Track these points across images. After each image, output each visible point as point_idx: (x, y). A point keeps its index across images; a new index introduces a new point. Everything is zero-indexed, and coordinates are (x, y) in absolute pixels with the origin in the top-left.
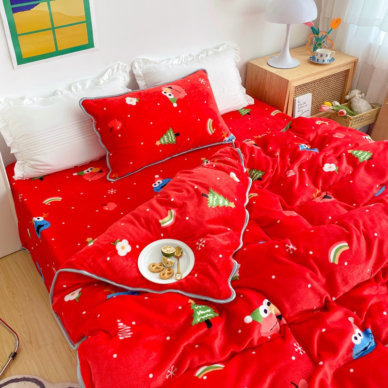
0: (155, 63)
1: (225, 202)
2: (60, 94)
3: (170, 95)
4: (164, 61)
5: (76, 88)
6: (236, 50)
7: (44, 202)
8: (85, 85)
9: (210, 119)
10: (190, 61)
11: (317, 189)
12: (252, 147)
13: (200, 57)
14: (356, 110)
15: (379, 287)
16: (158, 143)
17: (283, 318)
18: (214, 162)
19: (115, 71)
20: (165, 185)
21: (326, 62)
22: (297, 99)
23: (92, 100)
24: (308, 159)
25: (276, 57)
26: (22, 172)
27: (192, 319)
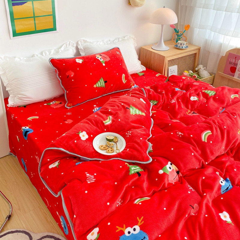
0: (90, 43)
2: (36, 56)
3: (101, 59)
4: (95, 42)
5: (46, 54)
7: (28, 119)
8: (51, 52)
9: (124, 74)
10: (109, 44)
11: (188, 110)
12: (149, 89)
13: (115, 42)
14: (202, 76)
16: (95, 86)
17: (180, 173)
19: (68, 46)
21: (184, 48)
22: (170, 68)
23: (56, 60)
24: (181, 95)
25: (156, 45)
26: (13, 102)
27: (129, 171)
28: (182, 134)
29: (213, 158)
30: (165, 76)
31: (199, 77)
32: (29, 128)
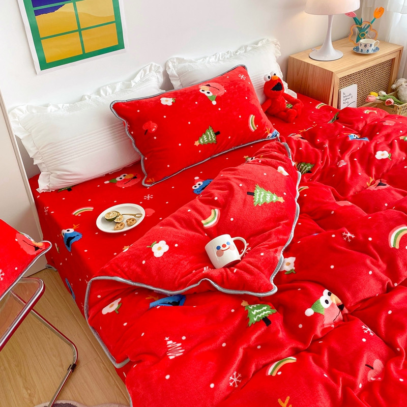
1: (273, 198)
3: (208, 93)
8: (115, 88)
9: (252, 115)
10: (227, 58)
11: (371, 178)
12: (299, 141)
16: (197, 143)
18: (259, 157)
19: (148, 72)
20: (206, 186)
21: (370, 52)
22: (342, 91)
23: (124, 103)
24: (358, 148)
27: (248, 319)
28: (353, 236)
30: (333, 107)
31: (398, 101)
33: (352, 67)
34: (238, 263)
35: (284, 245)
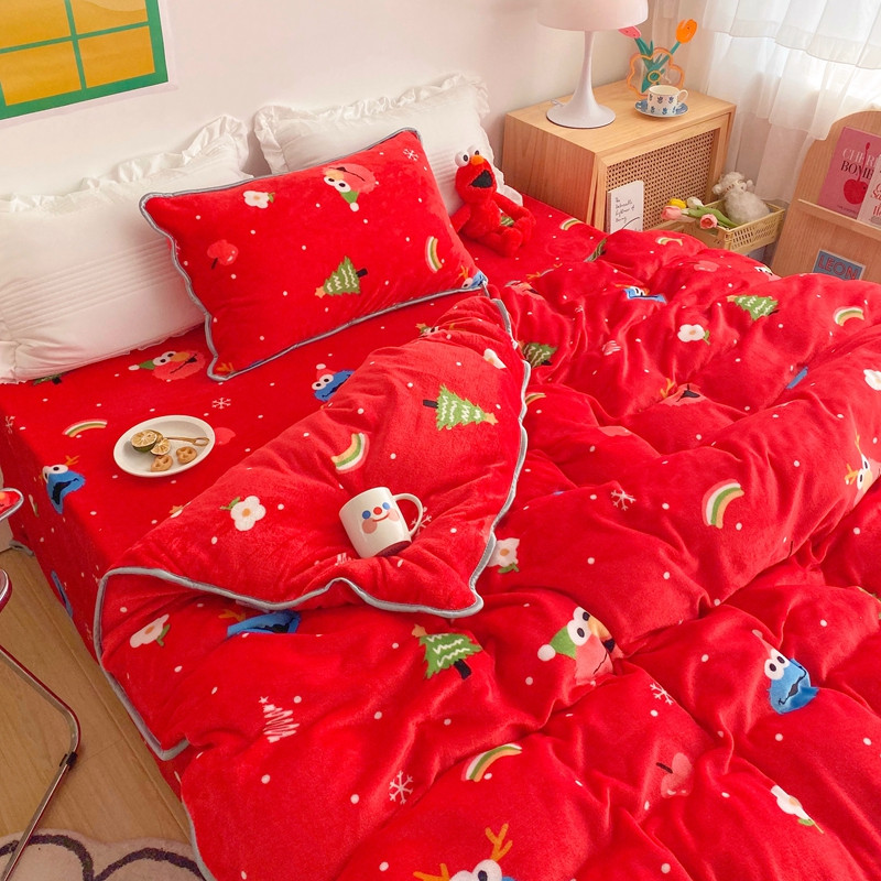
0: (305, 116)
1: (475, 414)
2: (92, 186)
3: (342, 185)
4: (323, 113)
5: (130, 175)
6: (479, 88)
8: (149, 166)
9: (432, 238)
10: (380, 112)
11: (668, 380)
12: (527, 297)
13: (401, 104)
14: (737, 217)
15: (809, 573)
16: (320, 292)
17: (616, 647)
18: (447, 328)
19: (217, 134)
20: (340, 385)
21: (670, 113)
22: (614, 193)
23: (167, 199)
24: (644, 318)
25: (565, 104)
26: (12, 368)
27: (425, 664)
28: (632, 500)
29: (740, 581)
30: (596, 227)
31: (726, 220)
32: (71, 468)
33: (634, 144)
34: (404, 548)
35: (498, 512)
